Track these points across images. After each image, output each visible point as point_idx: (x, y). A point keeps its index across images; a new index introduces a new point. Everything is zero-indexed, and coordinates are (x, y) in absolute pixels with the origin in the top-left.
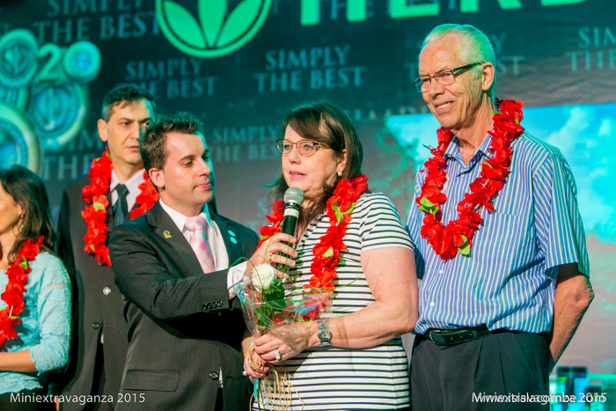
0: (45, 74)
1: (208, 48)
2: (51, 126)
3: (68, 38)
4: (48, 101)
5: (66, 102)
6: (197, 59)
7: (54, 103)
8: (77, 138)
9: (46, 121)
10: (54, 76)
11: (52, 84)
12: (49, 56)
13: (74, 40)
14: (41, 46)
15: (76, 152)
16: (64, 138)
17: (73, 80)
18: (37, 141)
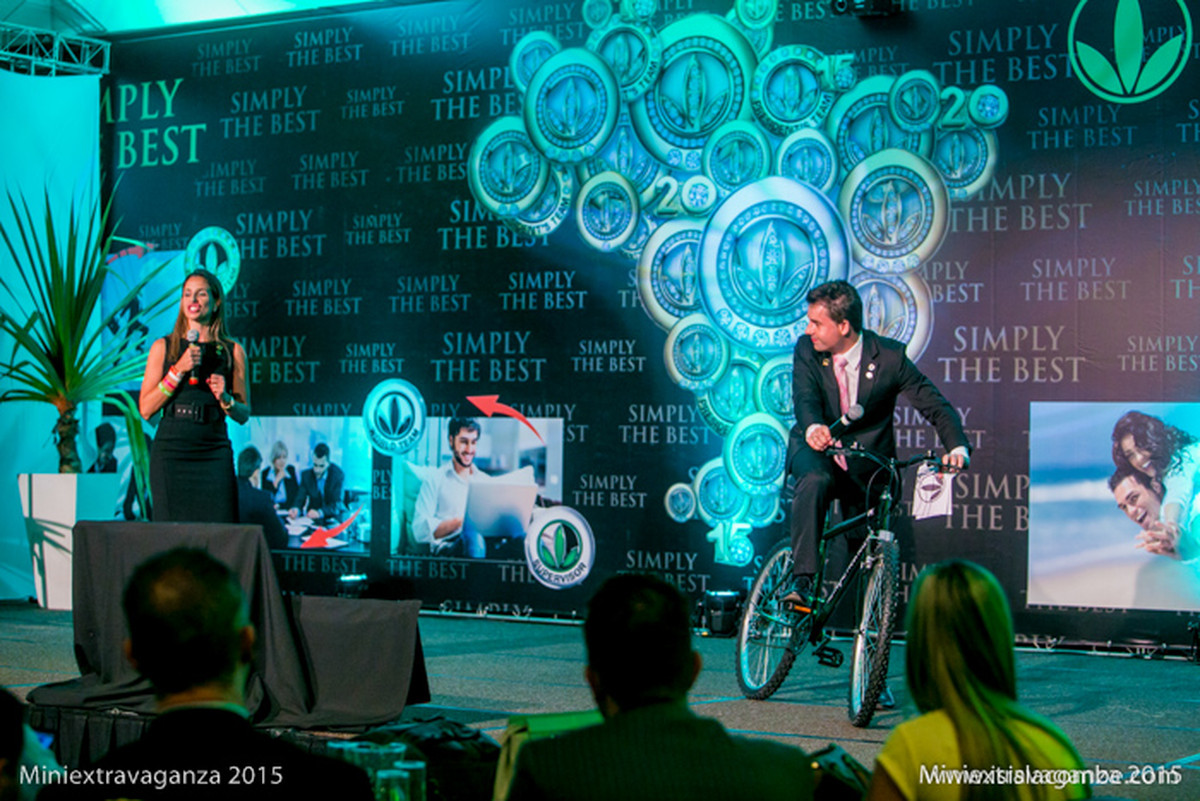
0: (948, 118)
1: (1126, 95)
2: (958, 174)
3: (973, 81)
4: (953, 148)
5: (974, 149)
6: (1114, 105)
7: (960, 150)
8: (987, 188)
9: (952, 169)
10: (958, 120)
11: (956, 129)
12: (953, 98)
13: (979, 83)
14: (943, 88)
15: (986, 203)
16: (972, 188)
17: (981, 126)
18: (943, 190)
